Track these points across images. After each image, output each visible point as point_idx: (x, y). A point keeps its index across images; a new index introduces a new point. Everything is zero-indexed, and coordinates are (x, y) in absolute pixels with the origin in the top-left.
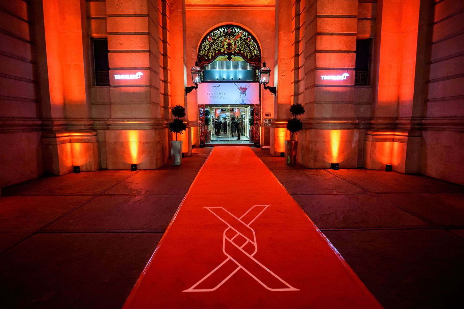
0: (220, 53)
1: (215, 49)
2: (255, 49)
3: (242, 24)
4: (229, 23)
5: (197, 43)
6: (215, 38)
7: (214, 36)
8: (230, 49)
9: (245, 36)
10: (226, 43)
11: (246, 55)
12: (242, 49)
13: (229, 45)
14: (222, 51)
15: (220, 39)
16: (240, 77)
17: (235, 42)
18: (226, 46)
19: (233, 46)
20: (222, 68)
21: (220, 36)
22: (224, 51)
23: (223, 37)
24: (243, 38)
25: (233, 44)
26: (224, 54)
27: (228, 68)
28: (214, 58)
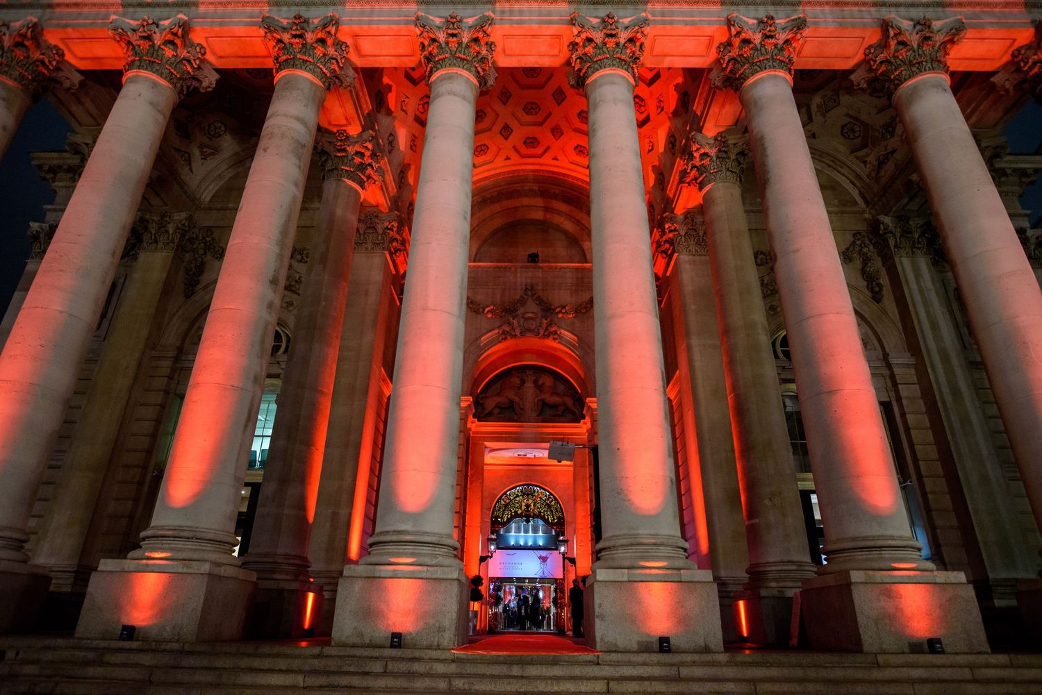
0: (517, 515)
1: (511, 511)
2: (557, 511)
3: (543, 484)
4: (529, 482)
5: (492, 504)
6: (512, 498)
7: (510, 495)
8: (528, 511)
9: (546, 496)
10: (523, 504)
11: (546, 517)
12: (542, 511)
13: (528, 506)
14: (520, 512)
15: (517, 499)
16: (541, 543)
17: (535, 503)
18: (523, 507)
19: (532, 507)
20: (520, 532)
21: (518, 496)
22: (522, 513)
23: (521, 497)
24: (544, 499)
25: (532, 504)
26: (521, 516)
27: (526, 531)
28: (509, 520)
